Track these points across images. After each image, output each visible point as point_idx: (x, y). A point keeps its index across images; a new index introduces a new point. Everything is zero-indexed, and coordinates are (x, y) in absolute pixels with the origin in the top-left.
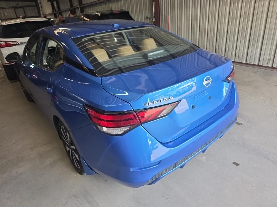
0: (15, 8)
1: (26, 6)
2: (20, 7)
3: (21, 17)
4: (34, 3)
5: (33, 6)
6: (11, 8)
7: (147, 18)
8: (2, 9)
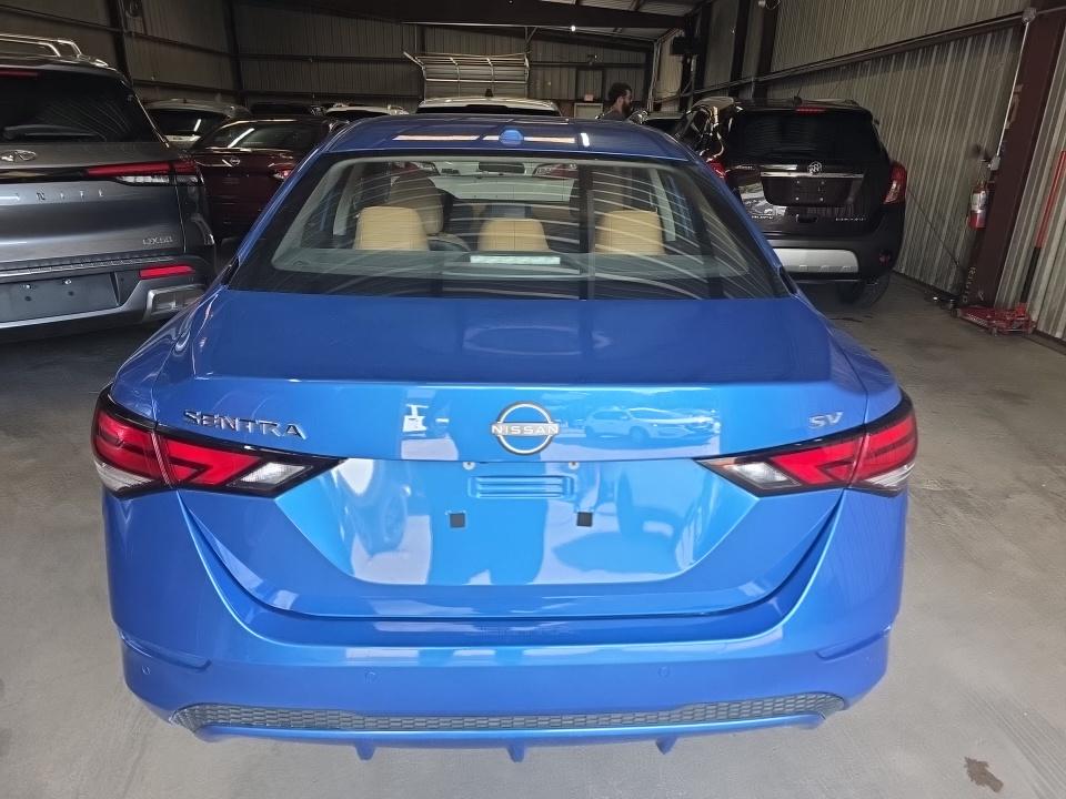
0: (581, 67)
1: (611, 66)
2: (596, 67)
3: (589, 98)
4: (642, 58)
5: (637, 66)
6: (569, 65)
7: (977, 150)
8: (544, 66)
